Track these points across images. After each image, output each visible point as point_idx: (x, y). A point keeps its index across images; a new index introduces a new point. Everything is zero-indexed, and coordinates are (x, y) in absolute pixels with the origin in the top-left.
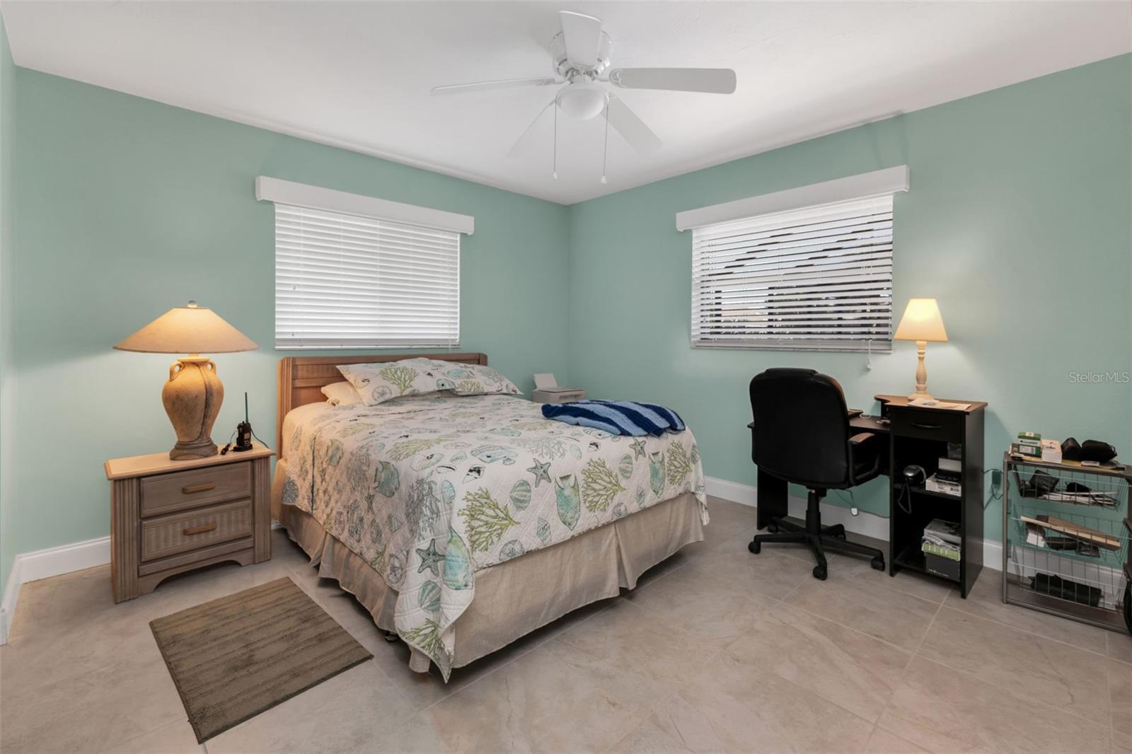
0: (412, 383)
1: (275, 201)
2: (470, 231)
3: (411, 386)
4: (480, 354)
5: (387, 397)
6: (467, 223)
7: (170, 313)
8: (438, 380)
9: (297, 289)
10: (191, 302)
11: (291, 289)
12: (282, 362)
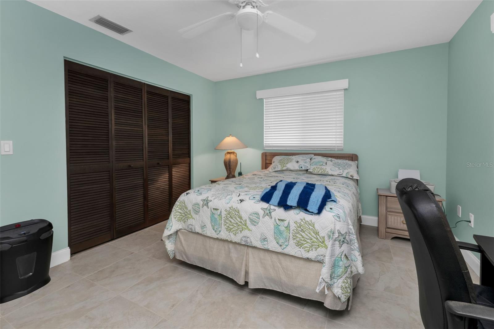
0: (287, 165)
1: (263, 98)
2: (346, 86)
3: (286, 166)
4: (352, 154)
5: (276, 169)
6: (344, 83)
7: (226, 138)
8: (300, 165)
9: (271, 128)
10: (230, 135)
11: (268, 128)
12: (262, 154)
